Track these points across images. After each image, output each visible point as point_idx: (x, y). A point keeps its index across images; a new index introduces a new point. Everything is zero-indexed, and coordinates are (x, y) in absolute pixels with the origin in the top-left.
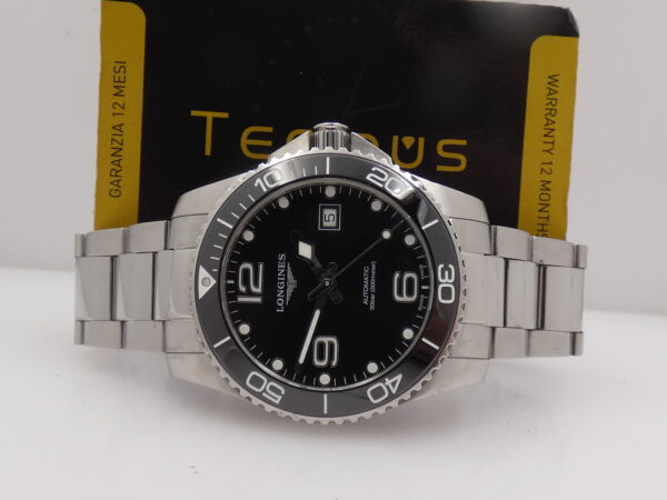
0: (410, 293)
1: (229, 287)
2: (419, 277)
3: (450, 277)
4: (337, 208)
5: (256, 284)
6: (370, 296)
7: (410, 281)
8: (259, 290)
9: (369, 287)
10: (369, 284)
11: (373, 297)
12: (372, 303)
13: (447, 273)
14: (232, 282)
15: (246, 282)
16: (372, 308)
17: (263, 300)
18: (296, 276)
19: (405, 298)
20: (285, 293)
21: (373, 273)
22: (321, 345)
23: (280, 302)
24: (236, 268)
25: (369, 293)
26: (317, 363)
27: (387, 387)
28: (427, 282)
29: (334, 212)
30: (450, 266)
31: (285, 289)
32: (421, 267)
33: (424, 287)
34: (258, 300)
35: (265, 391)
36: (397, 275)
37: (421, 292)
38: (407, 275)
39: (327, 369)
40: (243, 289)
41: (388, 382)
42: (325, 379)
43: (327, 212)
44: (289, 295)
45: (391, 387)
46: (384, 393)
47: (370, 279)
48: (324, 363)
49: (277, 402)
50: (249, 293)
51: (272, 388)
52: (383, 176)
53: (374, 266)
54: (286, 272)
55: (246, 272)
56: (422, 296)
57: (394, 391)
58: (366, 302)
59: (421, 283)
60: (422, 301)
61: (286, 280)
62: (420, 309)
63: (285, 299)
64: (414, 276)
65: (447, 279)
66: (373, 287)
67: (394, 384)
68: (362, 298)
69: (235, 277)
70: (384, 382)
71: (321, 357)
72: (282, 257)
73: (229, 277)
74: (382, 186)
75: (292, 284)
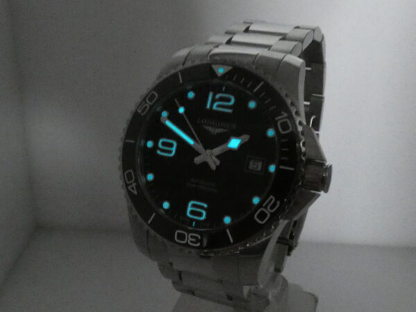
0: (192, 212)
1: (221, 86)
2: (202, 221)
3: (191, 242)
4: (261, 171)
5: (219, 106)
6: (196, 184)
7: (200, 214)
8: (215, 107)
11: (194, 186)
12: (191, 185)
13: (194, 240)
14: (224, 90)
15: (221, 99)
16: (188, 184)
17: (207, 110)
18: (219, 135)
19: (189, 209)
20: (209, 125)
21: (210, 189)
22: (171, 145)
25: (198, 184)
26: (161, 141)
27: (131, 184)
29: (259, 168)
30: (199, 244)
32: (208, 224)
33: (194, 222)
34: (208, 106)
36: (205, 206)
37: (192, 220)
38: (204, 213)
39: (156, 147)
40: (218, 96)
41: (134, 185)
42: (150, 144)
43: (260, 164)
45: (131, 186)
48: (160, 145)
50: (214, 101)
51: (146, 107)
52: (272, 208)
53: (215, 190)
55: (229, 100)
57: (129, 188)
58: (192, 180)
59: (197, 221)
63: (206, 125)
64: (203, 217)
65: (190, 239)
66: (201, 187)
67: (133, 188)
68: (196, 178)
69: (226, 92)
70: (135, 182)
71: (164, 144)
72: (234, 126)
73: (228, 88)
74: (264, 205)
75: (214, 131)
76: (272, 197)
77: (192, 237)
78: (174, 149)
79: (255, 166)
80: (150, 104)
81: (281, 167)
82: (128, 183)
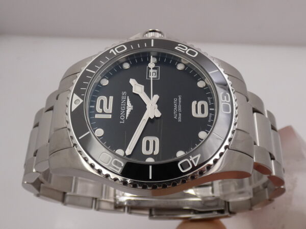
0: (203, 112)
1: (90, 109)
2: (208, 104)
3: (227, 99)
6: (178, 114)
7: (203, 106)
8: (110, 111)
9: (178, 109)
10: (177, 107)
11: (180, 114)
12: (180, 118)
13: (225, 97)
14: (93, 106)
16: (180, 120)
17: (113, 117)
18: (132, 103)
19: (200, 115)
20: (125, 113)
21: (180, 102)
22: (148, 142)
23: (122, 117)
24: (95, 99)
25: (178, 113)
27: (191, 162)
28: (213, 106)
30: (227, 94)
32: (209, 98)
33: (211, 109)
34: (110, 116)
37: (210, 111)
38: (200, 103)
39: (152, 156)
40: (101, 111)
41: (192, 159)
44: (128, 113)
45: (194, 162)
46: (189, 166)
47: (178, 105)
48: (150, 152)
49: (119, 172)
50: (103, 113)
52: (185, 48)
53: (180, 98)
54: (126, 101)
55: (102, 101)
56: (211, 114)
57: (196, 165)
58: (175, 118)
59: (209, 107)
60: (210, 117)
61: (126, 105)
62: (209, 121)
63: (125, 116)
64: (205, 104)
66: (180, 109)
67: (195, 160)
68: (173, 115)
69: (95, 104)
70: (189, 158)
71: (148, 149)
72: (124, 93)
73: (91, 104)
74: (184, 52)
75: (130, 107)
76: (176, 48)
77: (223, 99)
78: (151, 139)
79: (154, 74)
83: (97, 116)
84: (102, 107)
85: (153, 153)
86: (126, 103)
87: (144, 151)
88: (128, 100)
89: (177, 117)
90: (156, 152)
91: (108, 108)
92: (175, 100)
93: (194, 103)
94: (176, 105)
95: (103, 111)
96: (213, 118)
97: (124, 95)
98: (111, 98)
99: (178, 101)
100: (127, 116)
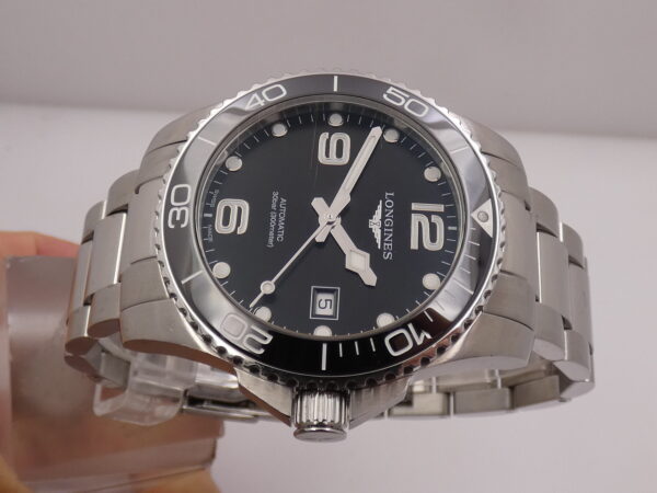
0: (227, 211)
1: (455, 222)
2: (213, 228)
3: (175, 213)
4: (315, 315)
6: (278, 208)
7: (226, 222)
8: (415, 219)
9: (278, 218)
10: (278, 222)
11: (274, 206)
12: (275, 200)
13: (178, 218)
14: (450, 228)
16: (276, 194)
17: (409, 206)
18: (370, 233)
19: (235, 204)
20: (384, 213)
21: (271, 234)
22: (339, 154)
23: (389, 204)
24: (447, 245)
25: (278, 211)
26: (345, 136)
27: (262, 98)
28: (206, 221)
29: (319, 312)
30: (172, 227)
31: (383, 219)
32: (211, 239)
33: (210, 215)
34: (415, 206)
35: (407, 99)
37: (214, 211)
38: (230, 229)
39: (333, 130)
40: (434, 218)
41: (262, 103)
42: (336, 120)
43: (329, 311)
45: (258, 98)
46: (266, 93)
47: (276, 227)
48: (335, 138)
49: (392, 89)
50: (428, 214)
51: (398, 100)
53: (271, 241)
54: (383, 238)
55: (433, 240)
56: (212, 205)
57: (255, 95)
58: (283, 200)
59: (212, 221)
60: (214, 200)
61: (382, 229)
62: (217, 191)
63: (384, 207)
64: (220, 228)
65: (179, 211)
66: (273, 217)
67: (255, 101)
68: (288, 205)
69: (447, 234)
70: (266, 103)
71: (340, 144)
72: (388, 256)
73: (455, 235)
74: (254, 327)
75: (375, 224)
76: (270, 338)
77: (183, 213)
78: (333, 160)
79: (322, 304)
80: (406, 107)
81: (325, 346)
82: (264, 93)
83: (441, 208)
84: (433, 227)
85: (330, 136)
86: (382, 232)
87: (347, 140)
88: (379, 241)
89: (279, 201)
90: (324, 137)
91: (420, 224)
92: (281, 236)
93: (243, 229)
94: (281, 227)
95: (430, 220)
96: (208, 198)
97: (388, 251)
98: (414, 245)
99: (276, 234)
100: (380, 207)
